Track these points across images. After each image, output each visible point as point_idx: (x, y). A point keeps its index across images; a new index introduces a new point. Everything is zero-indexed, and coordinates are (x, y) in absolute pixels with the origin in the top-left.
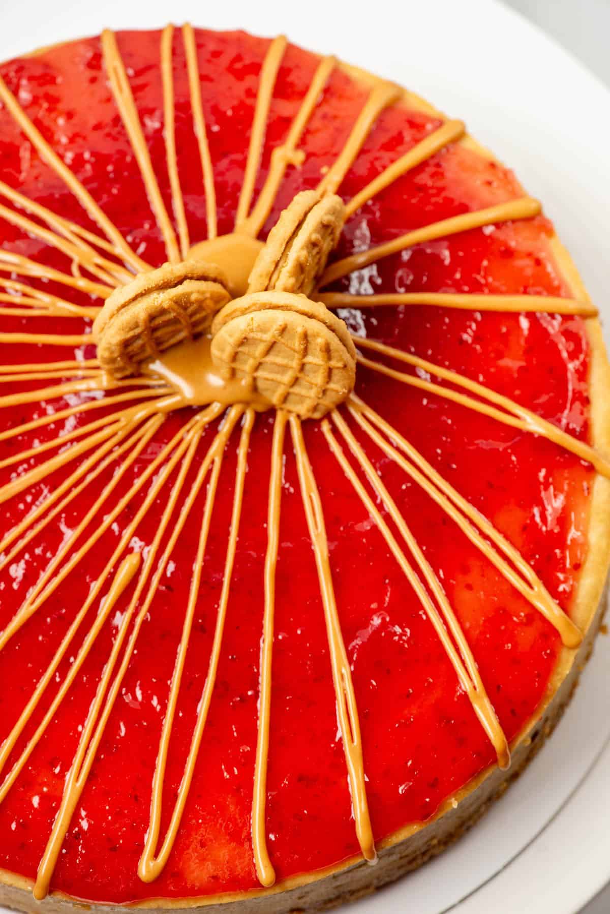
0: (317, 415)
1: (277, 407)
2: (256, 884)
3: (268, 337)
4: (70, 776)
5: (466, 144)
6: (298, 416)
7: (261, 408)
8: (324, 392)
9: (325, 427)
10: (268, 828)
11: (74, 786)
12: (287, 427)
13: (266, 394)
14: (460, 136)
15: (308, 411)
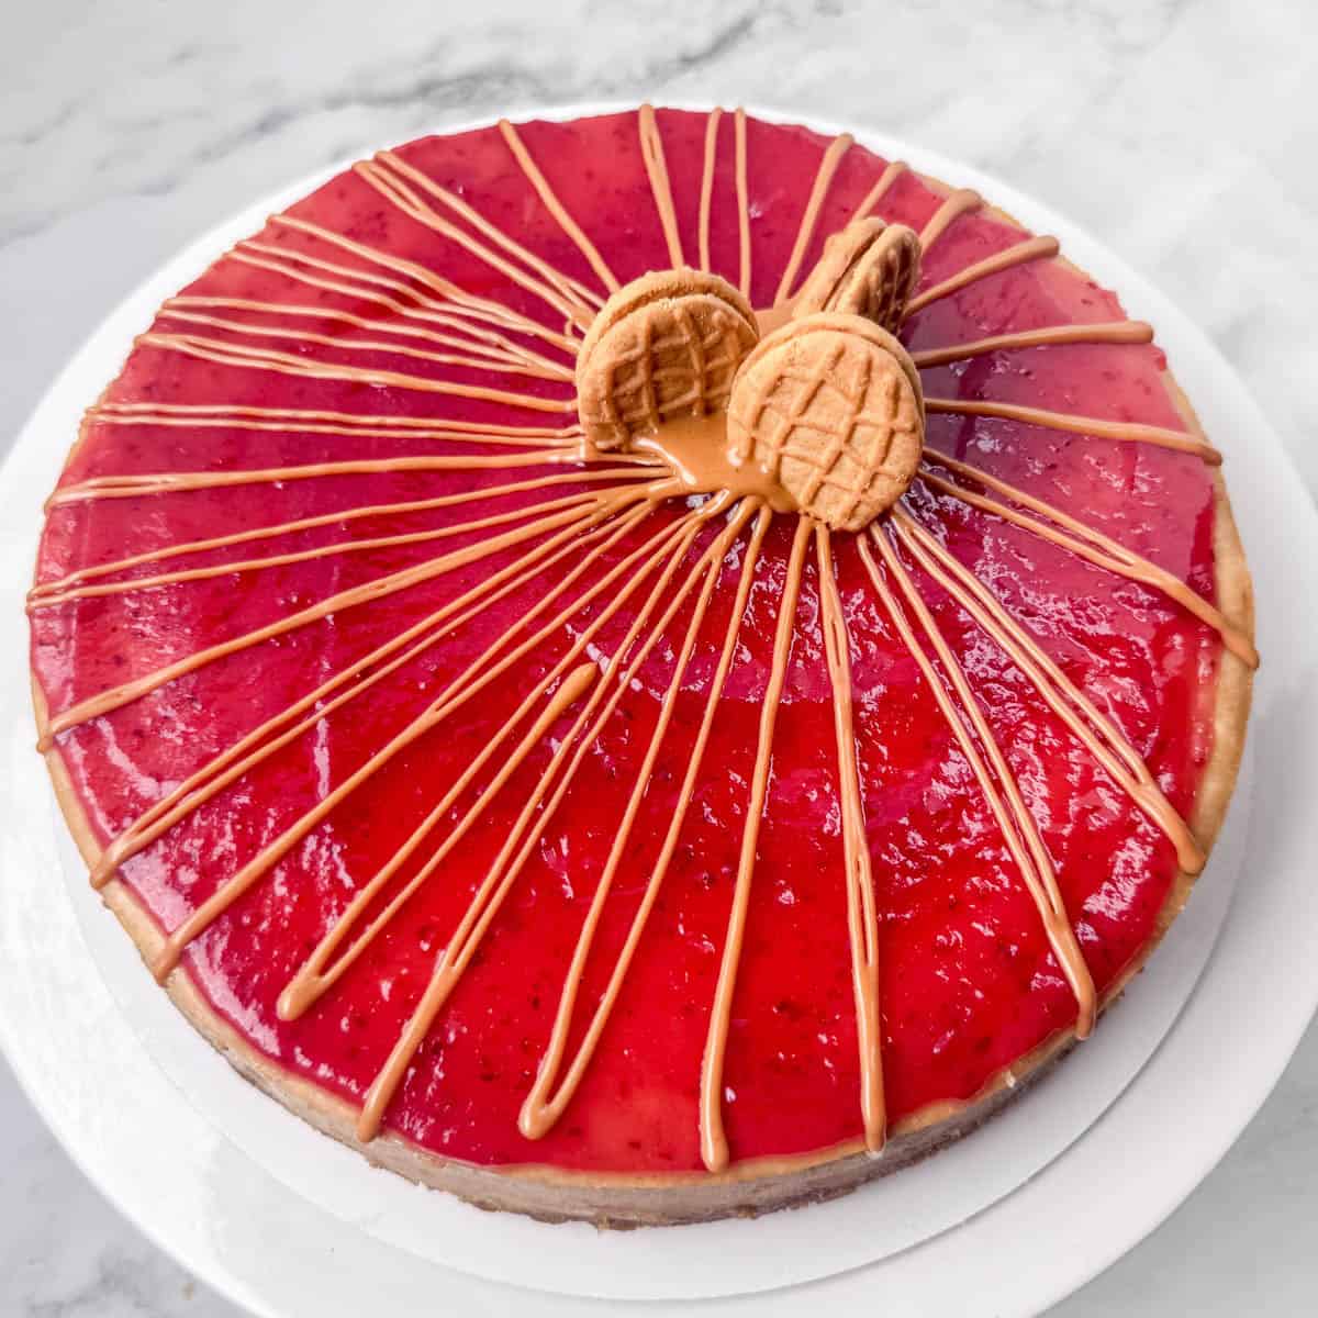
0: (853, 525)
1: (801, 512)
2: (699, 1166)
3: (813, 374)
4: (444, 957)
5: (1056, 262)
6: (828, 525)
7: (781, 508)
8: (874, 478)
9: (862, 544)
10: (727, 1078)
11: (447, 971)
12: (812, 538)
13: (792, 488)
14: (1052, 252)
15: (844, 515)
